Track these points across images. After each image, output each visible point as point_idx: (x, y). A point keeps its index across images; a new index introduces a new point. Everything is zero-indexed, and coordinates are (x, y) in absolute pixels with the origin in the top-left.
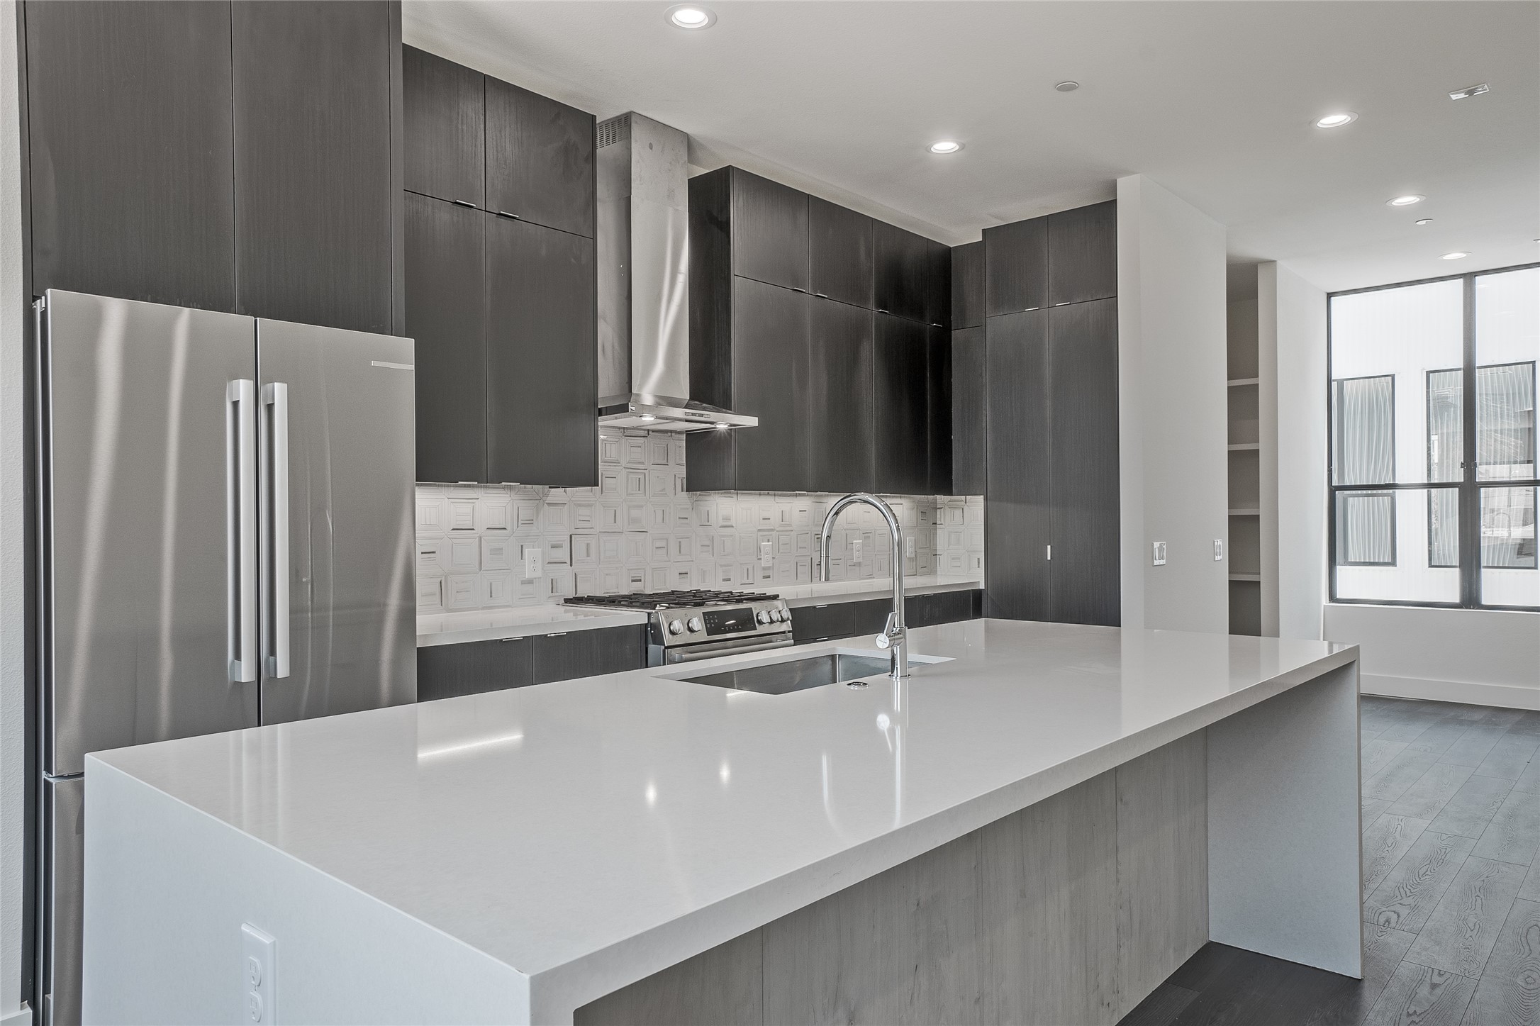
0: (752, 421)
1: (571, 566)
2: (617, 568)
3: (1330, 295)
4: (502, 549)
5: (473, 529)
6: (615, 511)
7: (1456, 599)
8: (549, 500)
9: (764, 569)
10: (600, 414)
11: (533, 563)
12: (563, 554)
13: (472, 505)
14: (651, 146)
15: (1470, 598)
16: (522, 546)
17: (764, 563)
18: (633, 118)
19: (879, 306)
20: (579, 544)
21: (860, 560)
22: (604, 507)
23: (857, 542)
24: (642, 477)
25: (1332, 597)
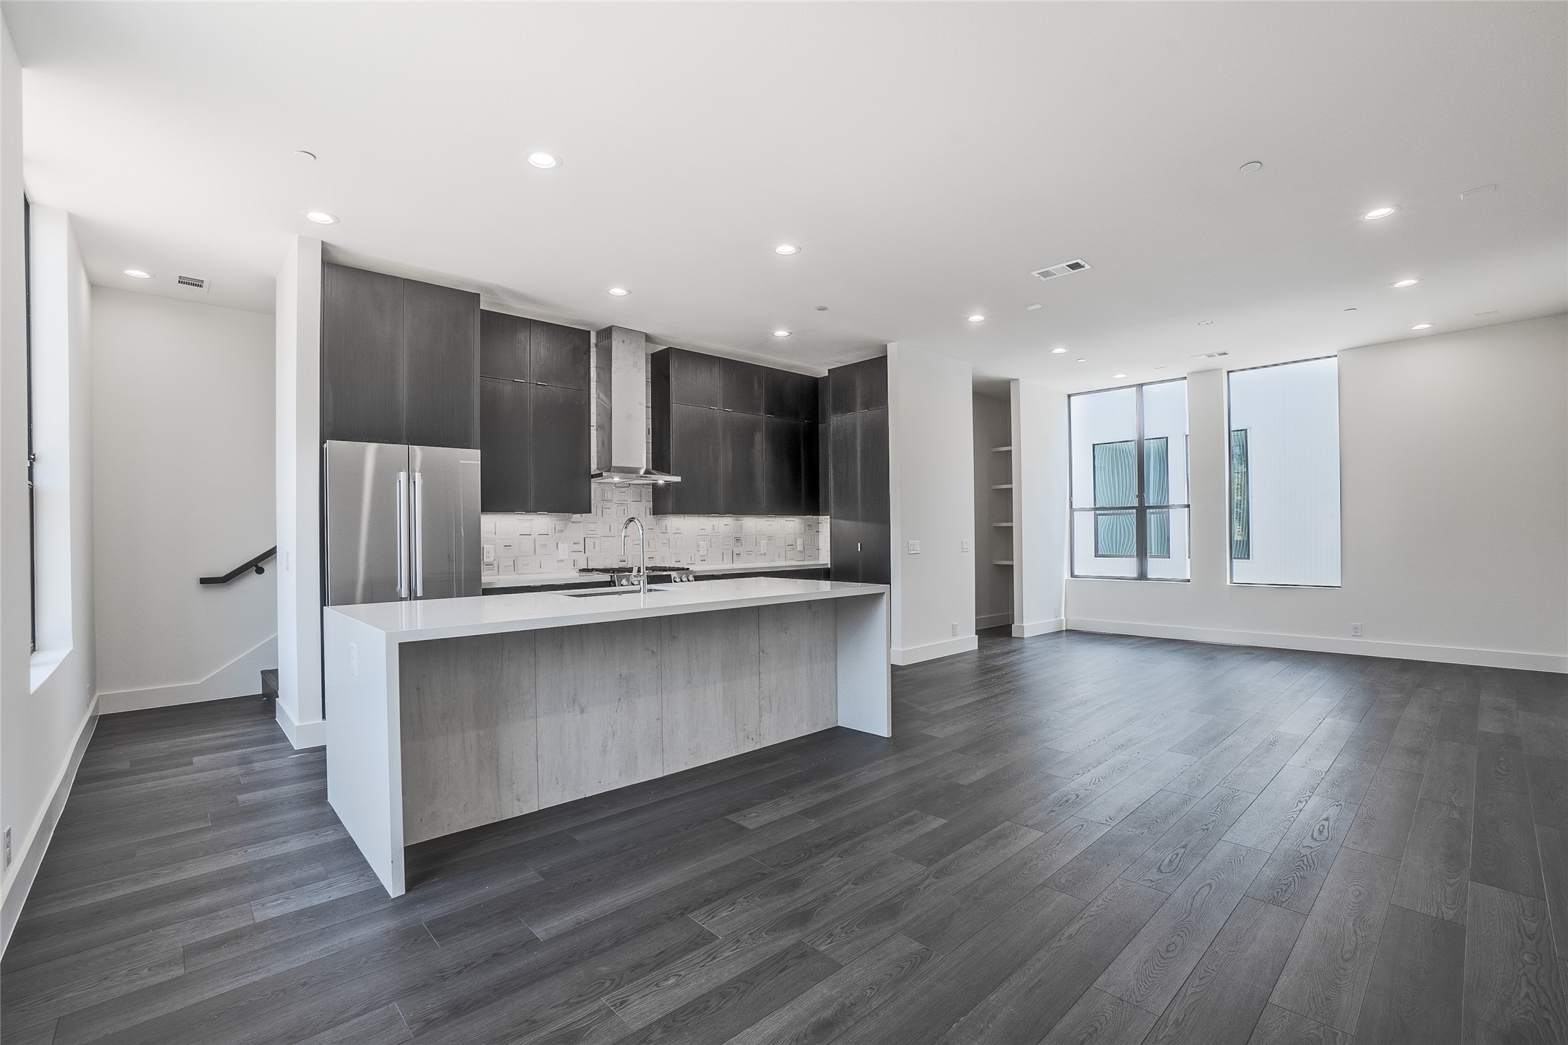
0: (678, 479)
1: (584, 553)
2: (611, 555)
3: (1069, 396)
4: (547, 545)
5: (531, 535)
6: (610, 525)
7: (1135, 575)
8: (572, 520)
9: (702, 556)
10: (592, 478)
11: (564, 550)
12: (580, 548)
13: (530, 522)
14: (623, 342)
15: (1142, 576)
16: (557, 543)
17: (701, 553)
18: (613, 328)
19: (767, 412)
20: (589, 542)
21: (766, 552)
22: (604, 523)
23: (763, 542)
24: (626, 508)
25: (1072, 575)
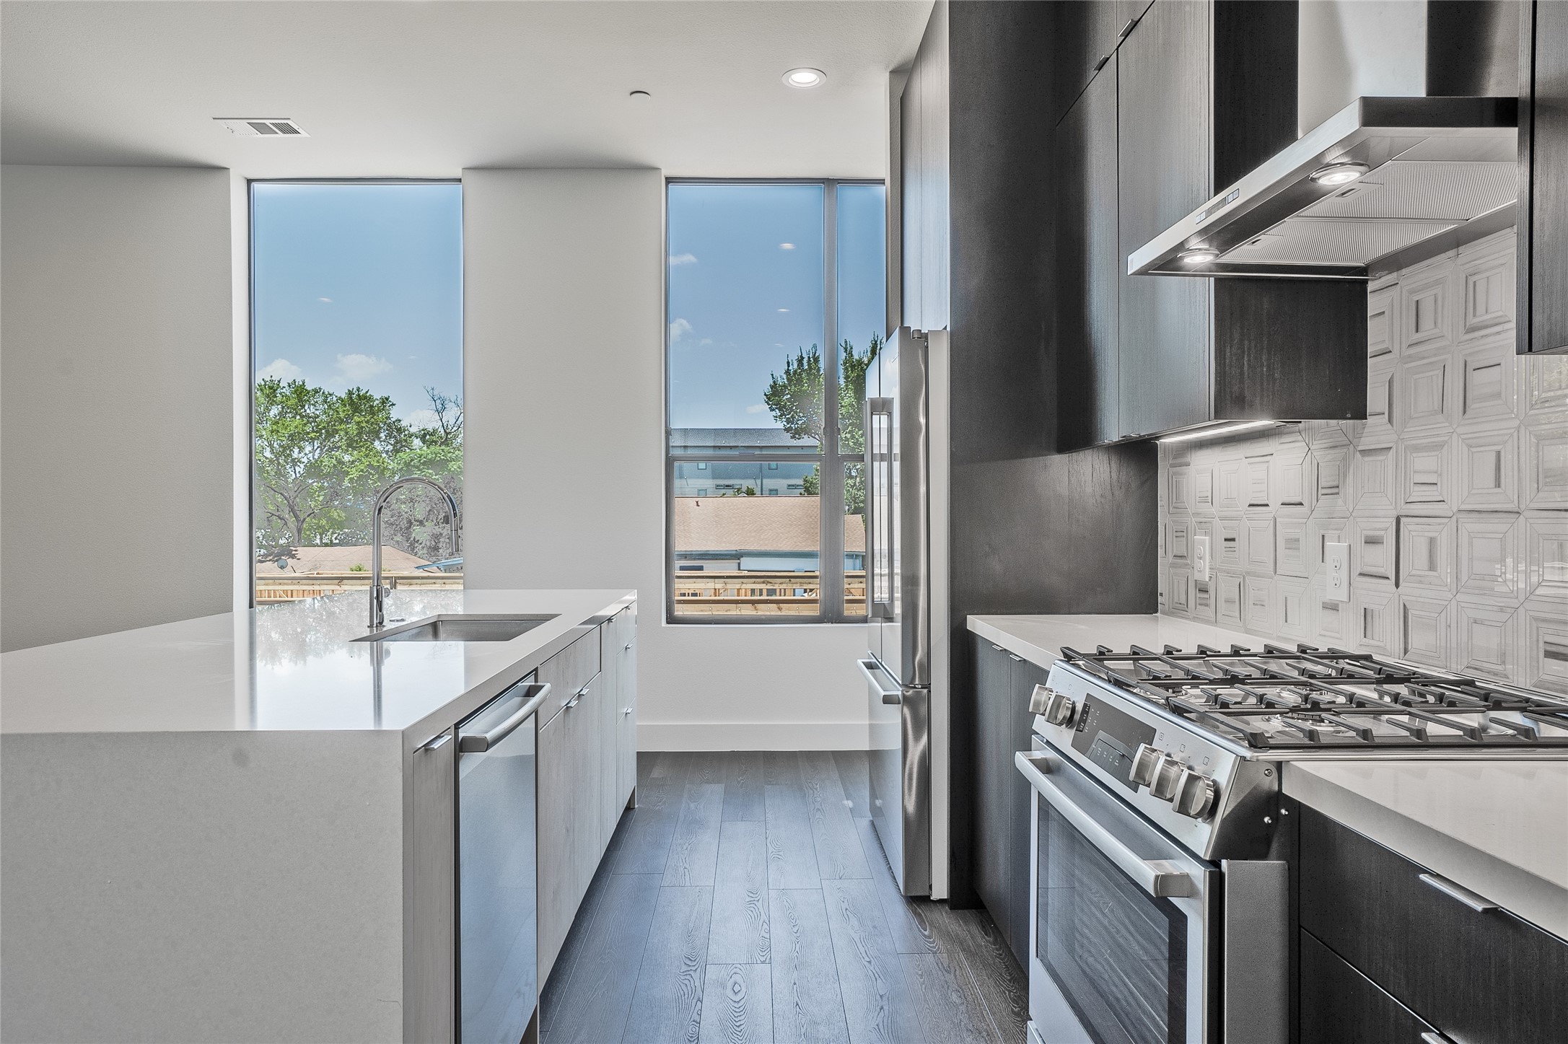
1: (1397, 585)
2: (1502, 610)
4: (1298, 540)
5: (1267, 505)
6: (1498, 453)
12: (1382, 559)
13: (1266, 465)
16: (1323, 536)
20: (1415, 536)
22: (1470, 446)
